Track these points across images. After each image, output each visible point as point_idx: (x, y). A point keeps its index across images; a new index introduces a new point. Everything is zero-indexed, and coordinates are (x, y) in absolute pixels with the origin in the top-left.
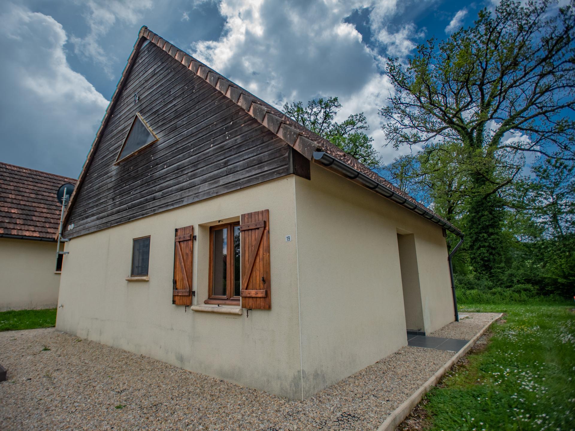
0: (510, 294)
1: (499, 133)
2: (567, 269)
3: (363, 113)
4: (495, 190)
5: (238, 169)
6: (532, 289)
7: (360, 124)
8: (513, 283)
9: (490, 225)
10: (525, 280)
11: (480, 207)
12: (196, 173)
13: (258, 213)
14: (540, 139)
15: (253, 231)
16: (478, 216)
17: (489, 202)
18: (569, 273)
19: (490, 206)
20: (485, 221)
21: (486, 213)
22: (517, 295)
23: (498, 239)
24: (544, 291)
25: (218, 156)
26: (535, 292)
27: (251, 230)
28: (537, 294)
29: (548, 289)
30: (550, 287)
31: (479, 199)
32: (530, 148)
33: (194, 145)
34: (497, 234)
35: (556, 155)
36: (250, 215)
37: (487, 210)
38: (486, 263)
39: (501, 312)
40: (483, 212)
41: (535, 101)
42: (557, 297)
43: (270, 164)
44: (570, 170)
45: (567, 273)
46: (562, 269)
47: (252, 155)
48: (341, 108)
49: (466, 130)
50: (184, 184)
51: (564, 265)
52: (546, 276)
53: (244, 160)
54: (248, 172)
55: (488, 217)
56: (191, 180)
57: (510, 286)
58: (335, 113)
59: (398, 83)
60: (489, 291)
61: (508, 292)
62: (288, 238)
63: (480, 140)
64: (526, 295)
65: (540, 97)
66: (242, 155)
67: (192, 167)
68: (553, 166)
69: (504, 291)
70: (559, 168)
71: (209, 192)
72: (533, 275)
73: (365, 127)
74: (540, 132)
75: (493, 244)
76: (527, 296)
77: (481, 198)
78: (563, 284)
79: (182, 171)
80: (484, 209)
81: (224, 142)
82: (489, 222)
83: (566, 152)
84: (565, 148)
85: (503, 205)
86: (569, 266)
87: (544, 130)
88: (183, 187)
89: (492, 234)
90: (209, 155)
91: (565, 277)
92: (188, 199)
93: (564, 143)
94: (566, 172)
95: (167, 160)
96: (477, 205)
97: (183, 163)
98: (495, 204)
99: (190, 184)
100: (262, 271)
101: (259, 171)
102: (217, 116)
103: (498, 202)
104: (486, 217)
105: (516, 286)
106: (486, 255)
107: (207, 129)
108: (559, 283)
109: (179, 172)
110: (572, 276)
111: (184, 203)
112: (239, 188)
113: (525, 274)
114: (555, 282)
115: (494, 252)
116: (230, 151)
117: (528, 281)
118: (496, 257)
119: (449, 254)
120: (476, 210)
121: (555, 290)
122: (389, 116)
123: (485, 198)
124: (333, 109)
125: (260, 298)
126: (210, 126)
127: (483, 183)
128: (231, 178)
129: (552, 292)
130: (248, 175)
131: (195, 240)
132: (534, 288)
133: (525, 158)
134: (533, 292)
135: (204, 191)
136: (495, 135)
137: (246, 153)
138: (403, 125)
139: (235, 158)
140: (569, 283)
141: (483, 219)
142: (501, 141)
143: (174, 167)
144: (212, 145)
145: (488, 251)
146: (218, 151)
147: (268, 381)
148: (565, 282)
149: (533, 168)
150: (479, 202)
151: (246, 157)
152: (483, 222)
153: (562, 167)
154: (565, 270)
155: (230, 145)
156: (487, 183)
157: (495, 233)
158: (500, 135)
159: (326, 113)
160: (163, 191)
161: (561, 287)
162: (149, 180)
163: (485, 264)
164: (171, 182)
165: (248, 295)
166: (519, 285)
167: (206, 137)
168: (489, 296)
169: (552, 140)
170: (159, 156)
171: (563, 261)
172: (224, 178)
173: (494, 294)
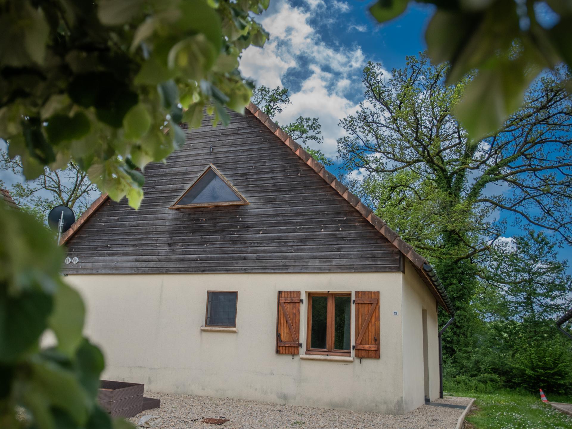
0: (476, 384)
1: (481, 183)
2: (536, 360)
3: (318, 119)
4: (469, 254)
5: (352, 257)
6: (499, 380)
7: (311, 133)
8: (479, 371)
9: (458, 297)
10: (492, 369)
11: (449, 273)
12: (304, 248)
13: (371, 292)
14: (524, 199)
15: (366, 305)
16: (445, 284)
17: (459, 268)
18: (538, 365)
19: (460, 273)
20: (452, 291)
21: (455, 281)
22: (482, 385)
23: (465, 316)
24: (511, 384)
25: (330, 241)
26: (501, 383)
27: (365, 303)
28: (504, 386)
29: (515, 381)
30: (517, 379)
31: (449, 262)
32: (512, 207)
33: (301, 224)
34: (464, 309)
35: (537, 220)
36: (364, 293)
37: (456, 277)
38: (448, 345)
39: (474, 397)
40: (452, 279)
41: (525, 151)
42: (523, 391)
43: (383, 260)
44: (551, 247)
45: (535, 364)
46: (531, 359)
47: (366, 249)
48: (290, 104)
49: (445, 172)
50: (287, 254)
51: (534, 355)
52: (514, 366)
53: (358, 251)
54: (362, 261)
55: (457, 287)
56: (297, 252)
57: (475, 376)
58: (280, 110)
59: (374, 94)
60: (453, 379)
61: (474, 382)
62: (396, 313)
63: (459, 188)
64: (492, 386)
65: (530, 147)
66: (356, 247)
67: (298, 242)
68: (535, 240)
69: (469, 380)
70: (540, 243)
71: (321, 268)
72: (500, 364)
73: (317, 139)
74: (524, 186)
75: (459, 322)
76: (493, 388)
77: (452, 262)
78: (530, 377)
79: (285, 242)
80: (453, 276)
81: (336, 231)
82: (457, 293)
83: (549, 218)
84: (548, 213)
85: (475, 274)
86: (538, 356)
87: (528, 186)
88: (286, 256)
89: (458, 309)
90: (320, 237)
91: (533, 369)
92: (293, 268)
93: (548, 206)
94: (546, 249)
95: (264, 227)
96: (445, 270)
97: (287, 236)
98: (466, 271)
99: (295, 256)
100: (374, 333)
101: (373, 263)
102: (328, 207)
103: (469, 269)
104: (454, 286)
105: (482, 375)
106: (450, 334)
107: (317, 214)
108: (526, 374)
109: (281, 242)
110: (540, 368)
111: (289, 271)
112: (353, 271)
113: (492, 362)
114: (523, 374)
115: (458, 331)
116: (344, 240)
117: (495, 371)
118: (462, 338)
119: (439, 331)
120: (443, 275)
121: (521, 383)
122: (352, 130)
123: (456, 262)
124: (279, 104)
125: (372, 350)
126: (321, 213)
127: (455, 242)
128: (344, 262)
129: (518, 385)
130: (362, 263)
131: (302, 303)
132: (501, 380)
133: (506, 223)
134: (499, 383)
135: (315, 266)
136: (476, 185)
137: (361, 246)
138: (367, 146)
139: (349, 247)
140: (537, 375)
141: (450, 288)
142: (482, 193)
143: (275, 236)
144: (323, 230)
145: (452, 329)
146: (330, 237)
147: (376, 406)
148: (533, 374)
149: (514, 238)
150: (449, 266)
151: (360, 249)
152: (449, 293)
153: (543, 243)
154: (533, 360)
155: (344, 236)
156: (462, 244)
157: (461, 308)
158: (482, 185)
159: (268, 109)
160: (258, 254)
161: (528, 380)
162: (236, 239)
163: (446, 346)
164: (271, 248)
165: (362, 349)
166: (486, 375)
167: (315, 221)
168: (452, 384)
169: (536, 200)
170: (250, 220)
171: (533, 350)
172: (338, 261)
173: (458, 382)
